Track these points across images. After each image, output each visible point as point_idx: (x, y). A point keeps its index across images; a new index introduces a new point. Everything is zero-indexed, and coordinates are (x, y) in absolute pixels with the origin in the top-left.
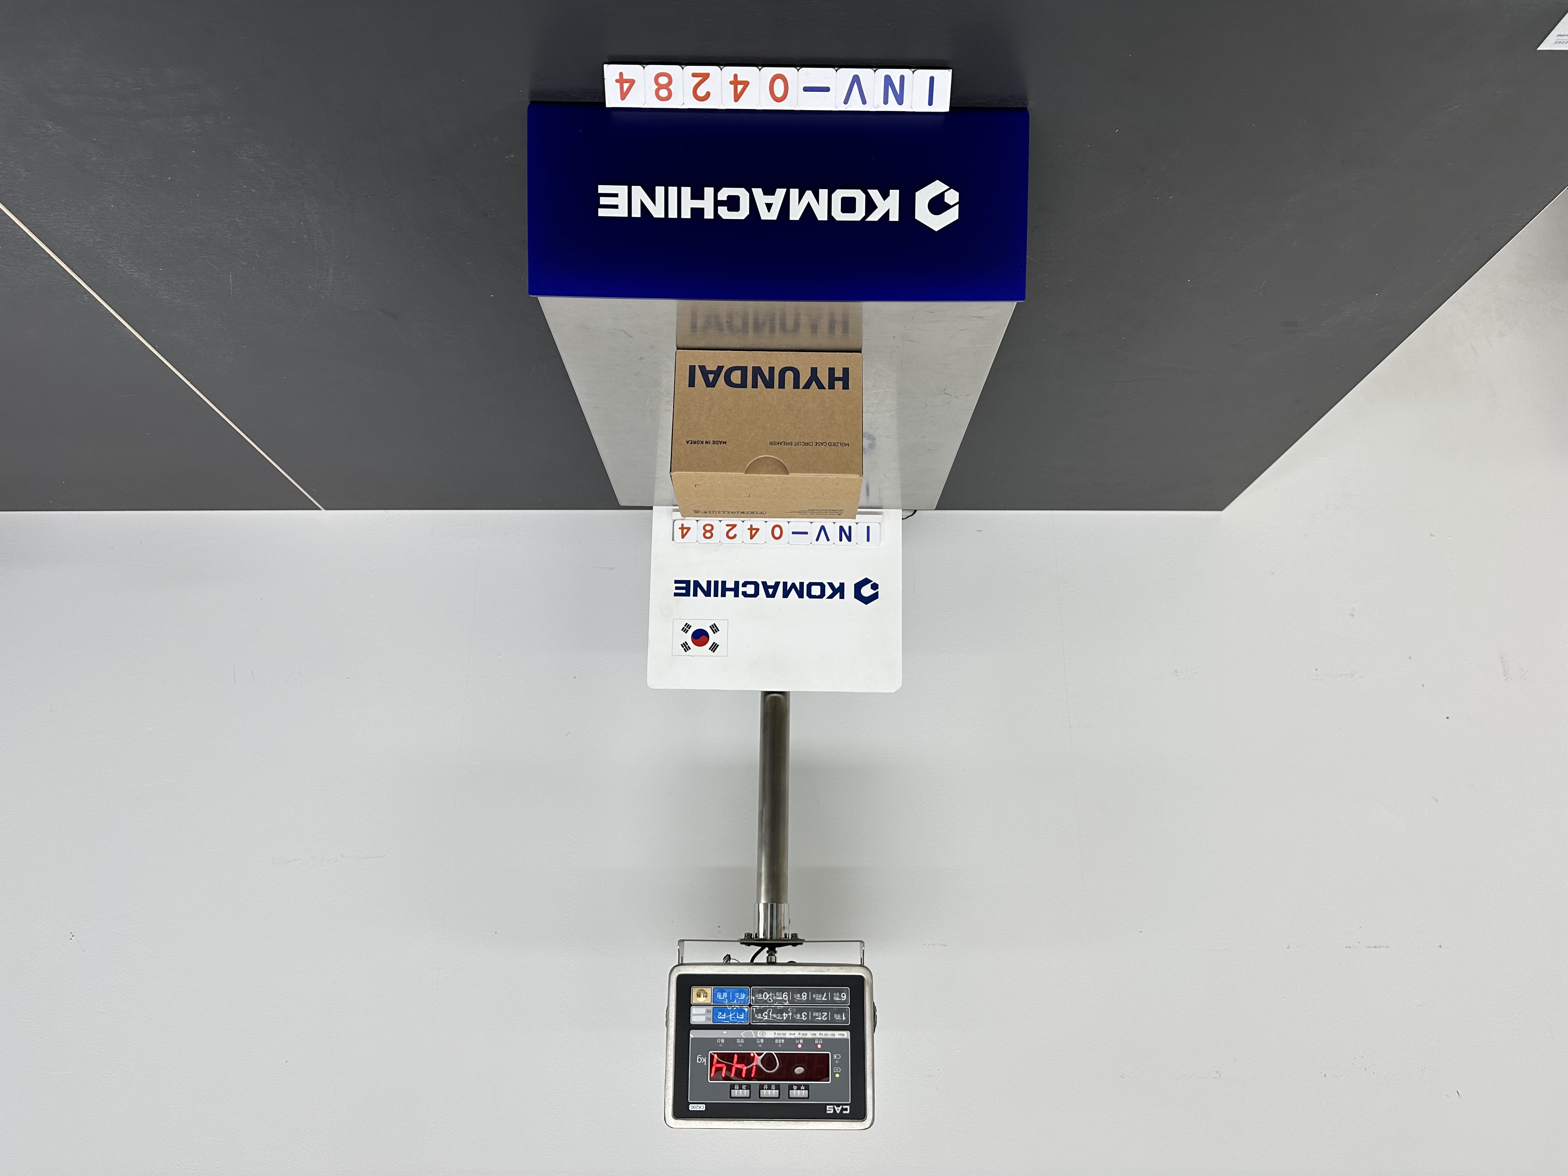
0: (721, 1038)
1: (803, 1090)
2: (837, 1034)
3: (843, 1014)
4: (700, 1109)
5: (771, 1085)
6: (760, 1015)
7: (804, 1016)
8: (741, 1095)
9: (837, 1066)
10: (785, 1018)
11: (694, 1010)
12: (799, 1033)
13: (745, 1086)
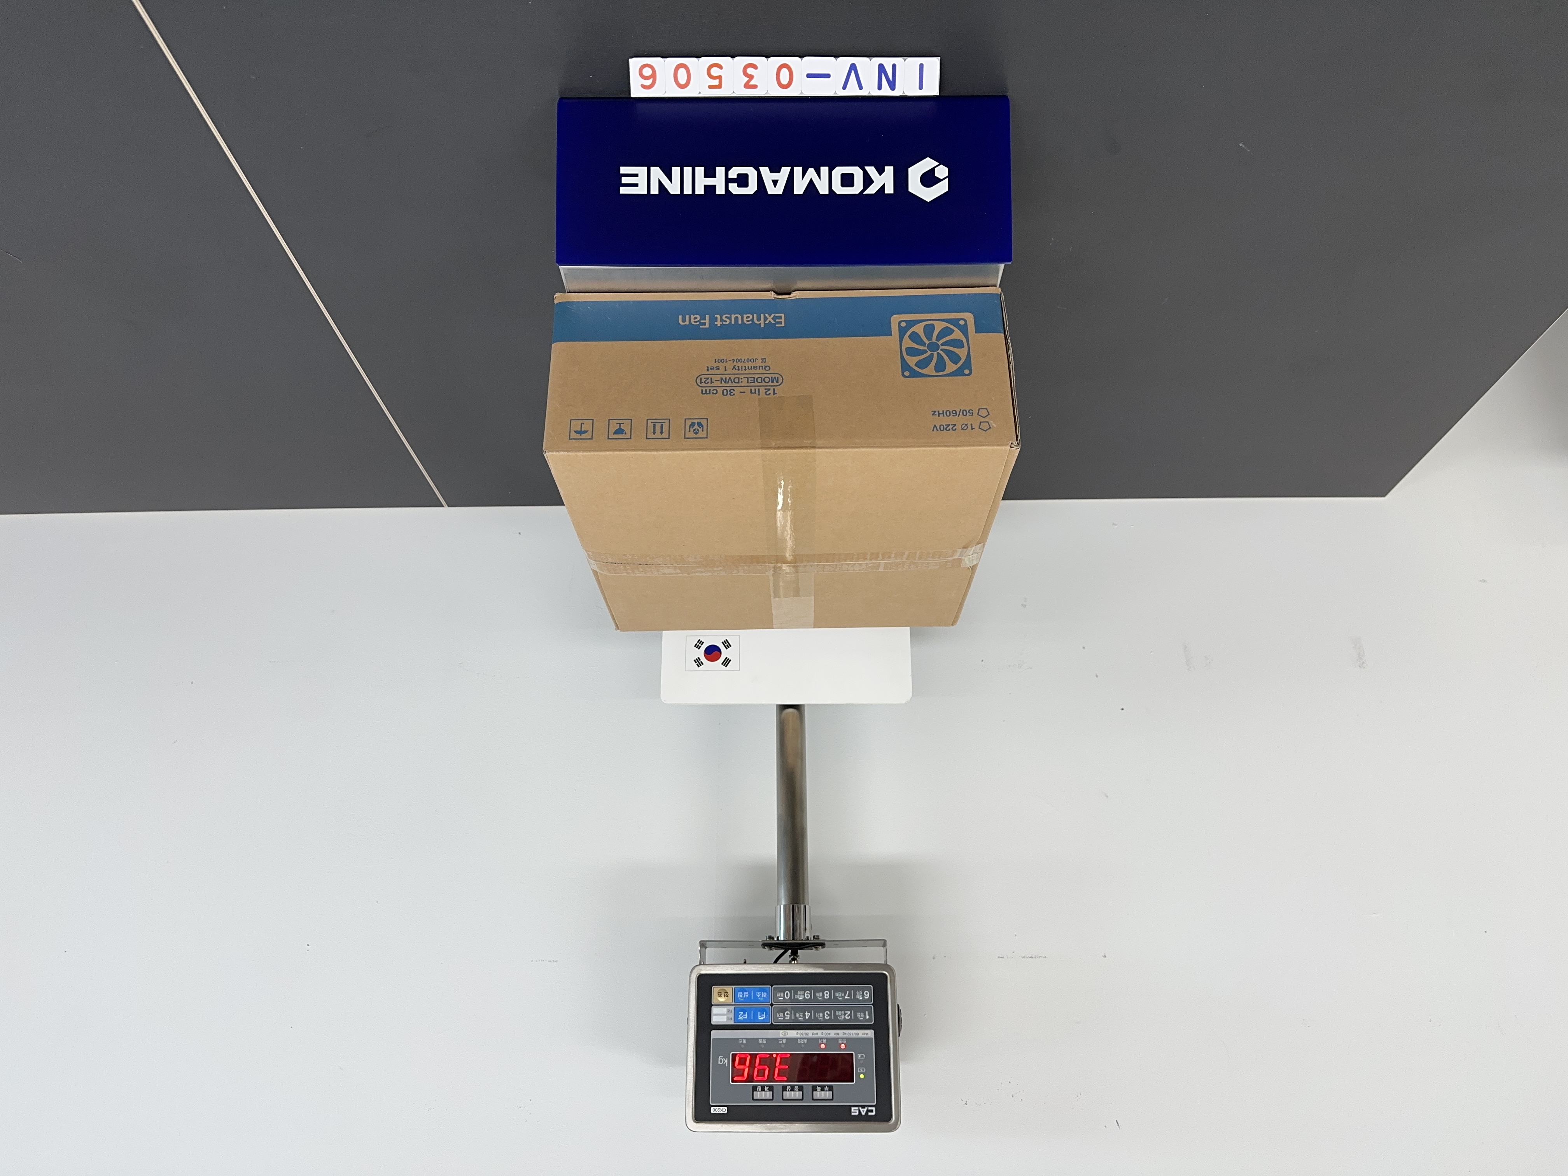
0: (742, 1039)
1: (826, 1091)
2: (861, 1033)
3: (867, 1012)
4: (722, 1112)
5: (794, 1086)
6: (782, 1015)
7: (826, 1015)
8: (763, 1097)
9: (862, 1065)
10: (807, 1018)
11: (715, 1010)
12: (822, 1033)
13: (766, 1088)
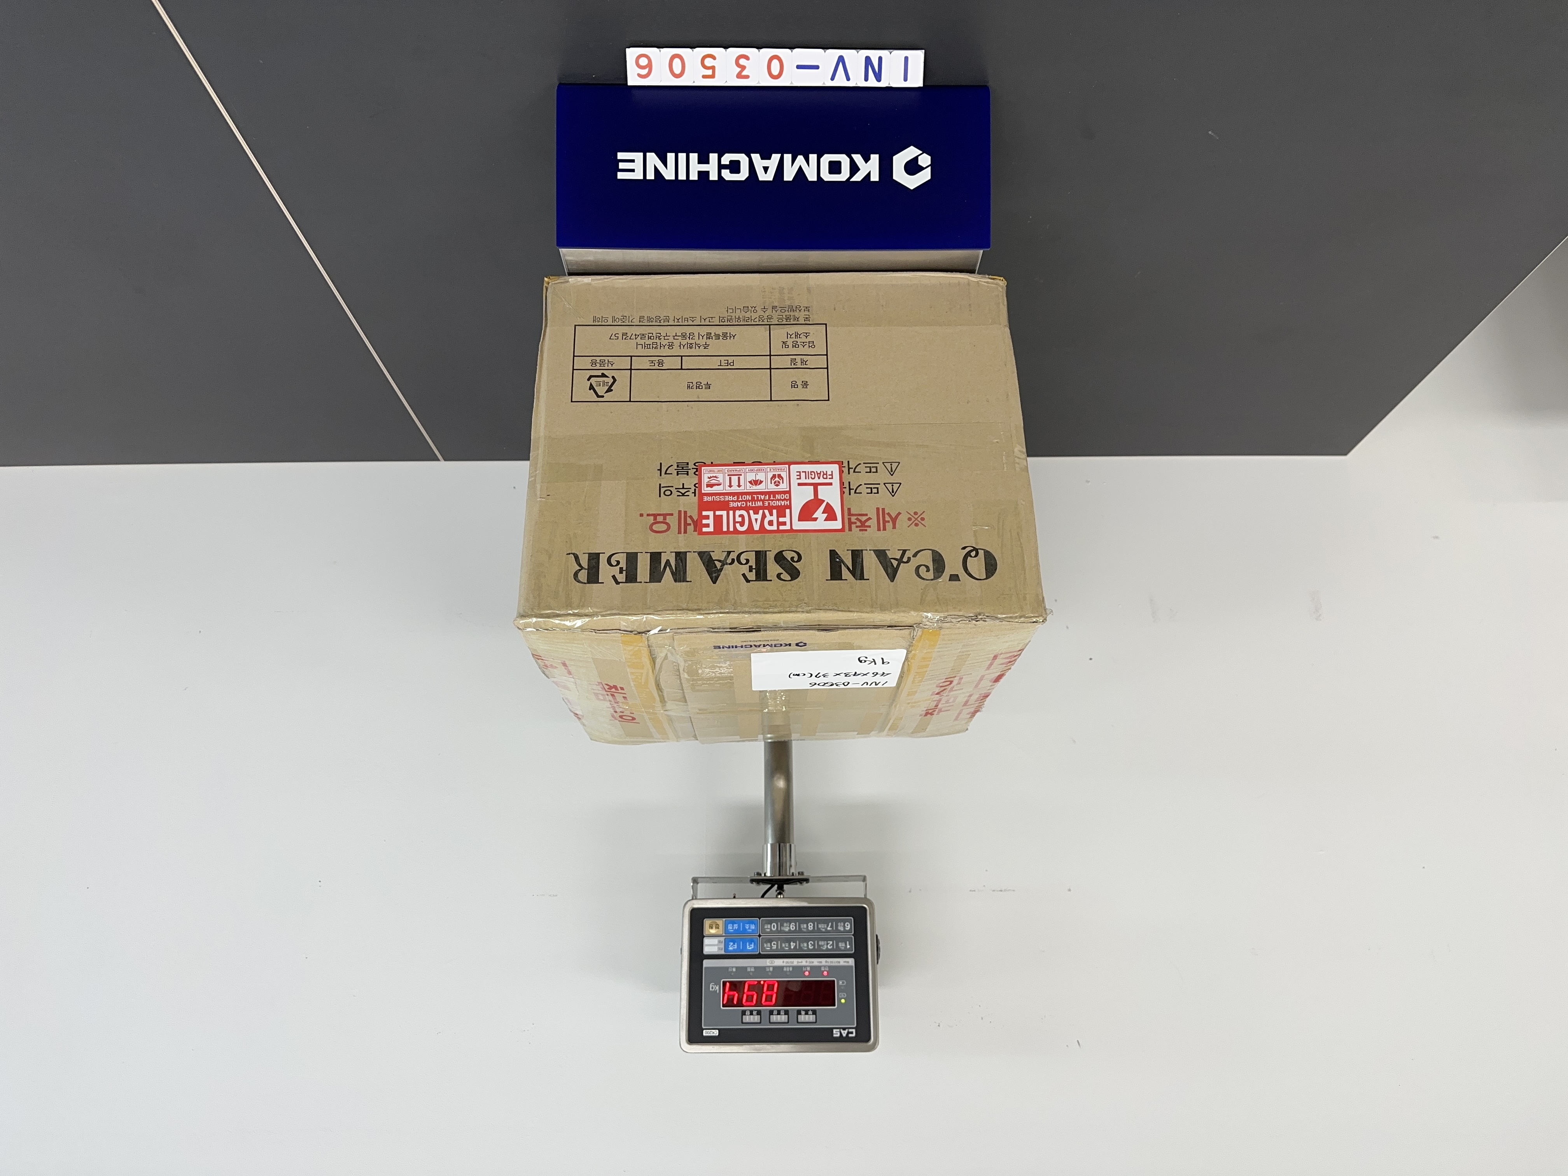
0: (732, 967)
1: (810, 1014)
2: (842, 962)
3: (848, 942)
4: (713, 1035)
5: (780, 1010)
6: (769, 945)
7: (810, 945)
8: (752, 1021)
9: (843, 991)
10: (792, 947)
11: (706, 941)
12: (806, 962)
13: (755, 1013)
